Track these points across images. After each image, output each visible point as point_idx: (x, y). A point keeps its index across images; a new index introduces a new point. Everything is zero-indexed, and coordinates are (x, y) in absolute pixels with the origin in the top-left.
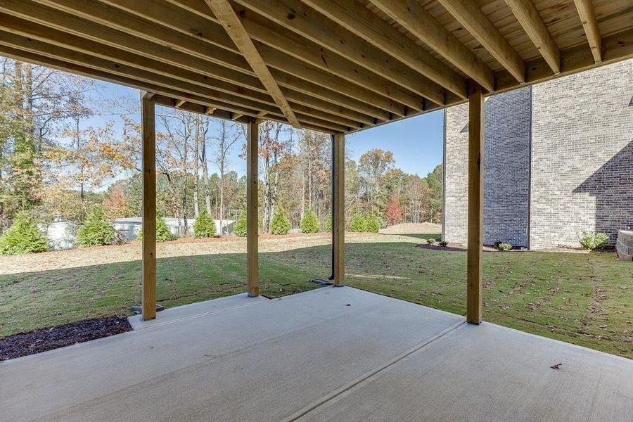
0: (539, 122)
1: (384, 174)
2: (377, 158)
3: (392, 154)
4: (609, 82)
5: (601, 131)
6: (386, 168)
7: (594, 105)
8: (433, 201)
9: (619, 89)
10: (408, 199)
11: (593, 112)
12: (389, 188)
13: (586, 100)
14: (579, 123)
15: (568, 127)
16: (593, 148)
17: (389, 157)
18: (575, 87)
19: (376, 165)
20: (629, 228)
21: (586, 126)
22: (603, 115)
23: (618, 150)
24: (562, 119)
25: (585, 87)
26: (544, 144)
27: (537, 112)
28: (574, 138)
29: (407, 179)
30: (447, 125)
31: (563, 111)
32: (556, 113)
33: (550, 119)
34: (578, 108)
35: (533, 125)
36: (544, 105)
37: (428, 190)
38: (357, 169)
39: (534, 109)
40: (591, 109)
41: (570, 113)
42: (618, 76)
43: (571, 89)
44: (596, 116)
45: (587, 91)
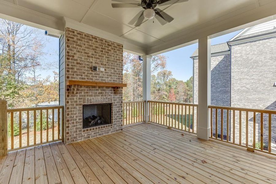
0: (235, 88)
1: (168, 81)
2: (165, 74)
3: (171, 72)
4: (264, 75)
5: (261, 96)
6: (169, 78)
7: (258, 84)
8: (189, 93)
9: (269, 79)
10: (178, 92)
11: (257, 87)
12: (170, 86)
13: (255, 81)
14: (251, 91)
15: (247, 92)
16: (258, 102)
17: (170, 73)
18: (249, 75)
19: (164, 77)
20: (274, 140)
21: (255, 93)
22: (262, 89)
23: (269, 105)
24: (244, 88)
25: (254, 76)
26: (237, 98)
27: (233, 84)
28: (250, 97)
29: (178, 83)
30: (195, 79)
31: (245, 85)
32: (242, 85)
33: (239, 87)
34: (251, 84)
35: (232, 89)
36: (236, 81)
37: (187, 88)
38: (156, 78)
39: (232, 82)
40: (257, 86)
41: (248, 86)
42: (268, 73)
43: (248, 76)
44: (259, 89)
45: (255, 78)
